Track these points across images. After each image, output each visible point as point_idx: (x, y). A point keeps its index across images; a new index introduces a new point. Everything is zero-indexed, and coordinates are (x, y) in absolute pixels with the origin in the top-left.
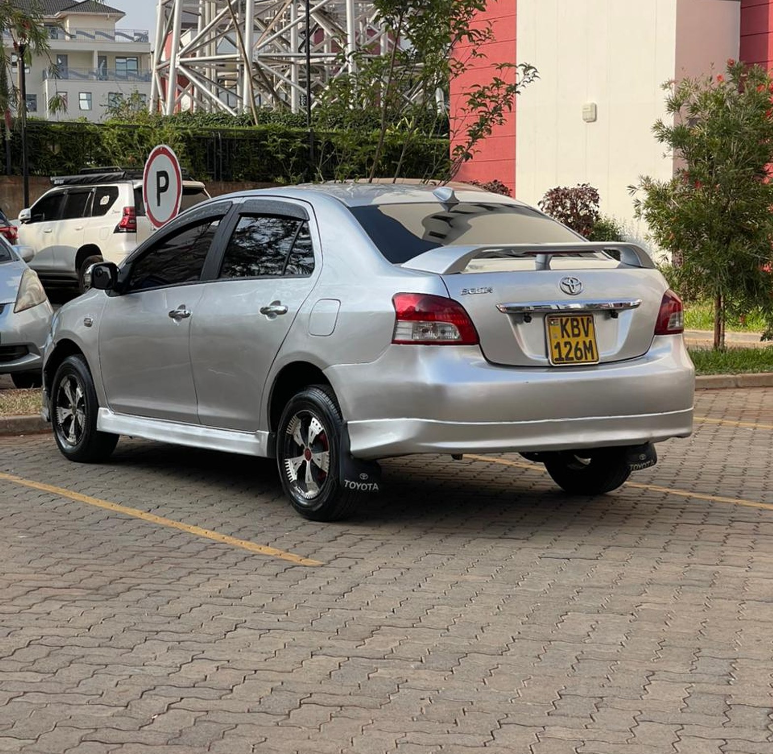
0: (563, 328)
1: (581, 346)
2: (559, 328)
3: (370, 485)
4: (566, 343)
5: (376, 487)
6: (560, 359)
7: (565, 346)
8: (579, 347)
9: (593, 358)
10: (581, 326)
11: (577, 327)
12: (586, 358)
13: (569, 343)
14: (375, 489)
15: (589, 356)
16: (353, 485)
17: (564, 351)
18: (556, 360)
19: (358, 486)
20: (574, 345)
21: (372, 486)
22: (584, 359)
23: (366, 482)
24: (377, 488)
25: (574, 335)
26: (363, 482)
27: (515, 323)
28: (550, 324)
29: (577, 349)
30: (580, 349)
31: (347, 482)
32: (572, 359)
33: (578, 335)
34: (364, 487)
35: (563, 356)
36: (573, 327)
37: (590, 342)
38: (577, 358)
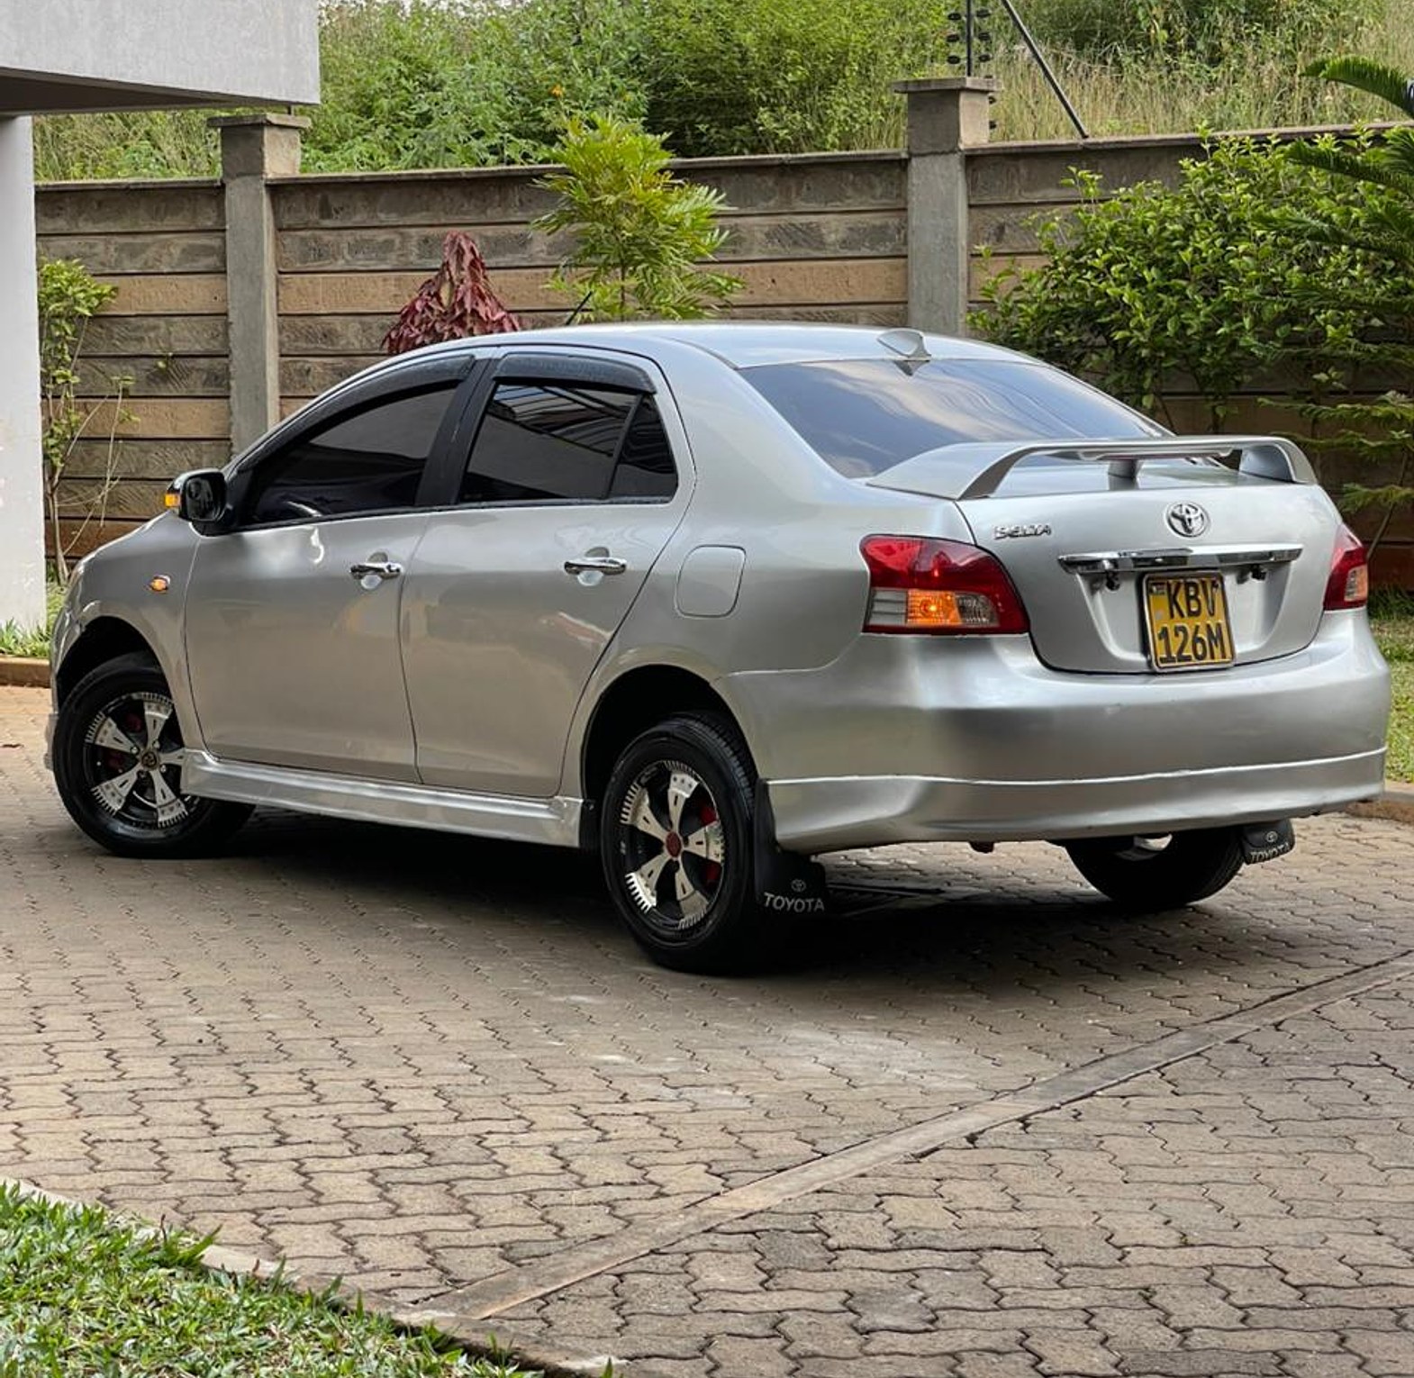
0: (1173, 601)
1: (1203, 635)
2: (1165, 599)
3: (810, 901)
4: (1177, 630)
5: (820, 904)
6: (1169, 659)
7: (1177, 635)
8: (1199, 635)
9: (1224, 657)
10: (1201, 597)
11: (1195, 597)
12: (1213, 657)
13: (1183, 629)
14: (819, 910)
15: (1217, 651)
16: (779, 902)
17: (1175, 644)
18: (1163, 660)
19: (789, 904)
20: (1190, 632)
21: (813, 904)
22: (1208, 660)
23: (803, 895)
24: (822, 907)
25: (1191, 614)
26: (796, 895)
27: (1093, 591)
28: (1150, 591)
29: (1197, 640)
30: (1201, 640)
31: (769, 896)
32: (1188, 659)
33: (1197, 614)
34: (800, 905)
35: (1174, 655)
36: (1189, 598)
37: (1219, 626)
38: (1198, 658)
